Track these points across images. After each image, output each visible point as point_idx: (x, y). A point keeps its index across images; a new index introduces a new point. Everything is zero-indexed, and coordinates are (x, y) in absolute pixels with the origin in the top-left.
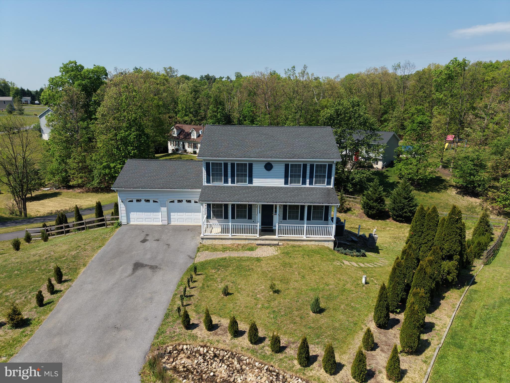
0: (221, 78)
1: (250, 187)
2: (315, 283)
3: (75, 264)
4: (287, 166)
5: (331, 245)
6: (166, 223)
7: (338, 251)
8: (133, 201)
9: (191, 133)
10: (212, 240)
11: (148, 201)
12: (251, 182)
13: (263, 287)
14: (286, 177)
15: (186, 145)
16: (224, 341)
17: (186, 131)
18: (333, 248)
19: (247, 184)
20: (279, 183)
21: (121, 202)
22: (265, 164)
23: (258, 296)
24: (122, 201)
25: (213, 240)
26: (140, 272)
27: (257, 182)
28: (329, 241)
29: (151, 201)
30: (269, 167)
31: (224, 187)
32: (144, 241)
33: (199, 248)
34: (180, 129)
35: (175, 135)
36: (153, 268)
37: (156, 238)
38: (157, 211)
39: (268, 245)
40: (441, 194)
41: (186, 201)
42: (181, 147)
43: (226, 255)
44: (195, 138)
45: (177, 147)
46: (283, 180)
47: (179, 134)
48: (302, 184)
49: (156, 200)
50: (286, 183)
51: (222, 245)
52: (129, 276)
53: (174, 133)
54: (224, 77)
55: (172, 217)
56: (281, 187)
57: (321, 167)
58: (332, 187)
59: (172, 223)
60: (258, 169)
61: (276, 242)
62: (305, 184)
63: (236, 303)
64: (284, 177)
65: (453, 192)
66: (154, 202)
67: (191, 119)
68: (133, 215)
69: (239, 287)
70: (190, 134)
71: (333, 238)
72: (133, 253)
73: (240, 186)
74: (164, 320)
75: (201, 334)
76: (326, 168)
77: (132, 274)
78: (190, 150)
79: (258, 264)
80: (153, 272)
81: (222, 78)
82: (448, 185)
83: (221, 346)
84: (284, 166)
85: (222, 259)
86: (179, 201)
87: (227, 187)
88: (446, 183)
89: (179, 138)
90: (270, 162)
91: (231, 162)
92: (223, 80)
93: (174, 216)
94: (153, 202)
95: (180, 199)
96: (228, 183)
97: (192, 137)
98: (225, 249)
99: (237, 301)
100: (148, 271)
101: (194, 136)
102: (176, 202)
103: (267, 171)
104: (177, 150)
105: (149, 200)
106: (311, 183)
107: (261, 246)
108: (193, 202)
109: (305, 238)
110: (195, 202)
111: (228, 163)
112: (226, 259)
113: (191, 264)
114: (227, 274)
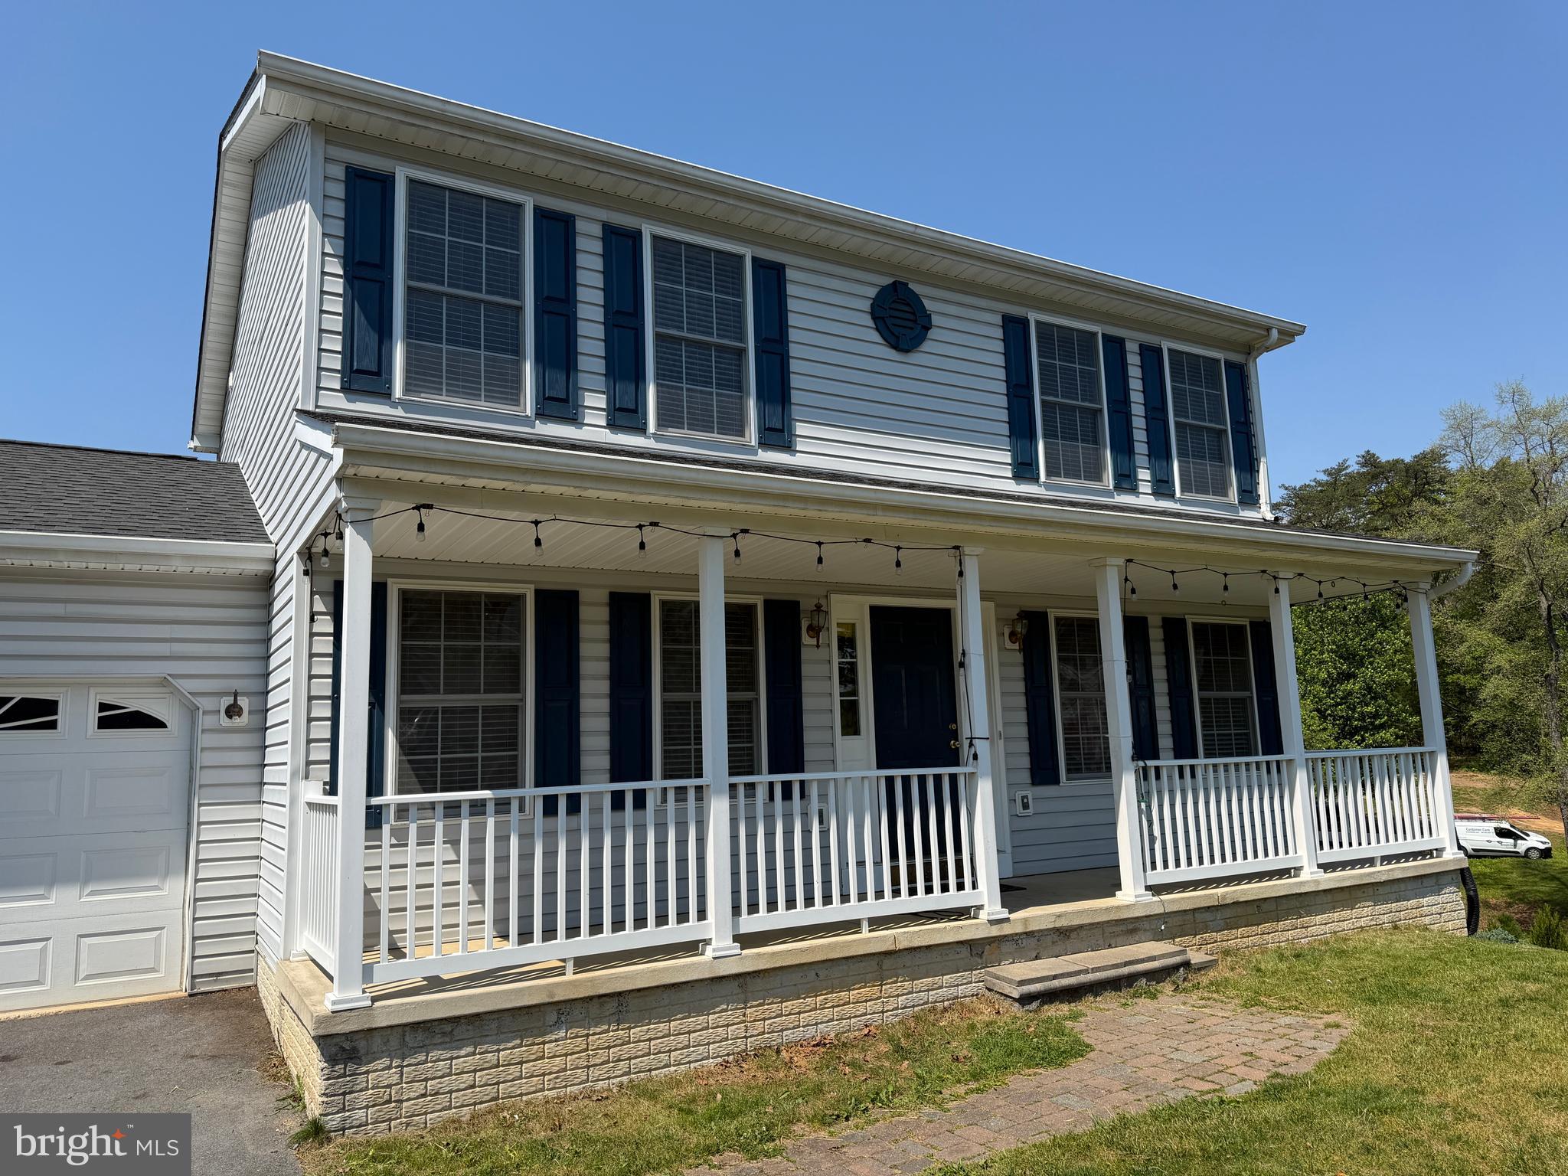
4: (1014, 329)
12: (775, 430)
19: (749, 448)
22: (872, 292)
30: (900, 317)
46: (1002, 445)
50: (1024, 466)
56: (1002, 496)
62: (1137, 490)
71: (1449, 851)
73: (690, 459)
76: (1219, 387)
84: (1001, 333)
90: (912, 284)
91: (604, 215)
96: (575, 420)
98: (735, 1119)
103: (892, 354)
106: (1161, 483)
107: (1065, 1008)
108: (77, 715)
109: (1311, 877)
110: (104, 723)
111: (581, 226)
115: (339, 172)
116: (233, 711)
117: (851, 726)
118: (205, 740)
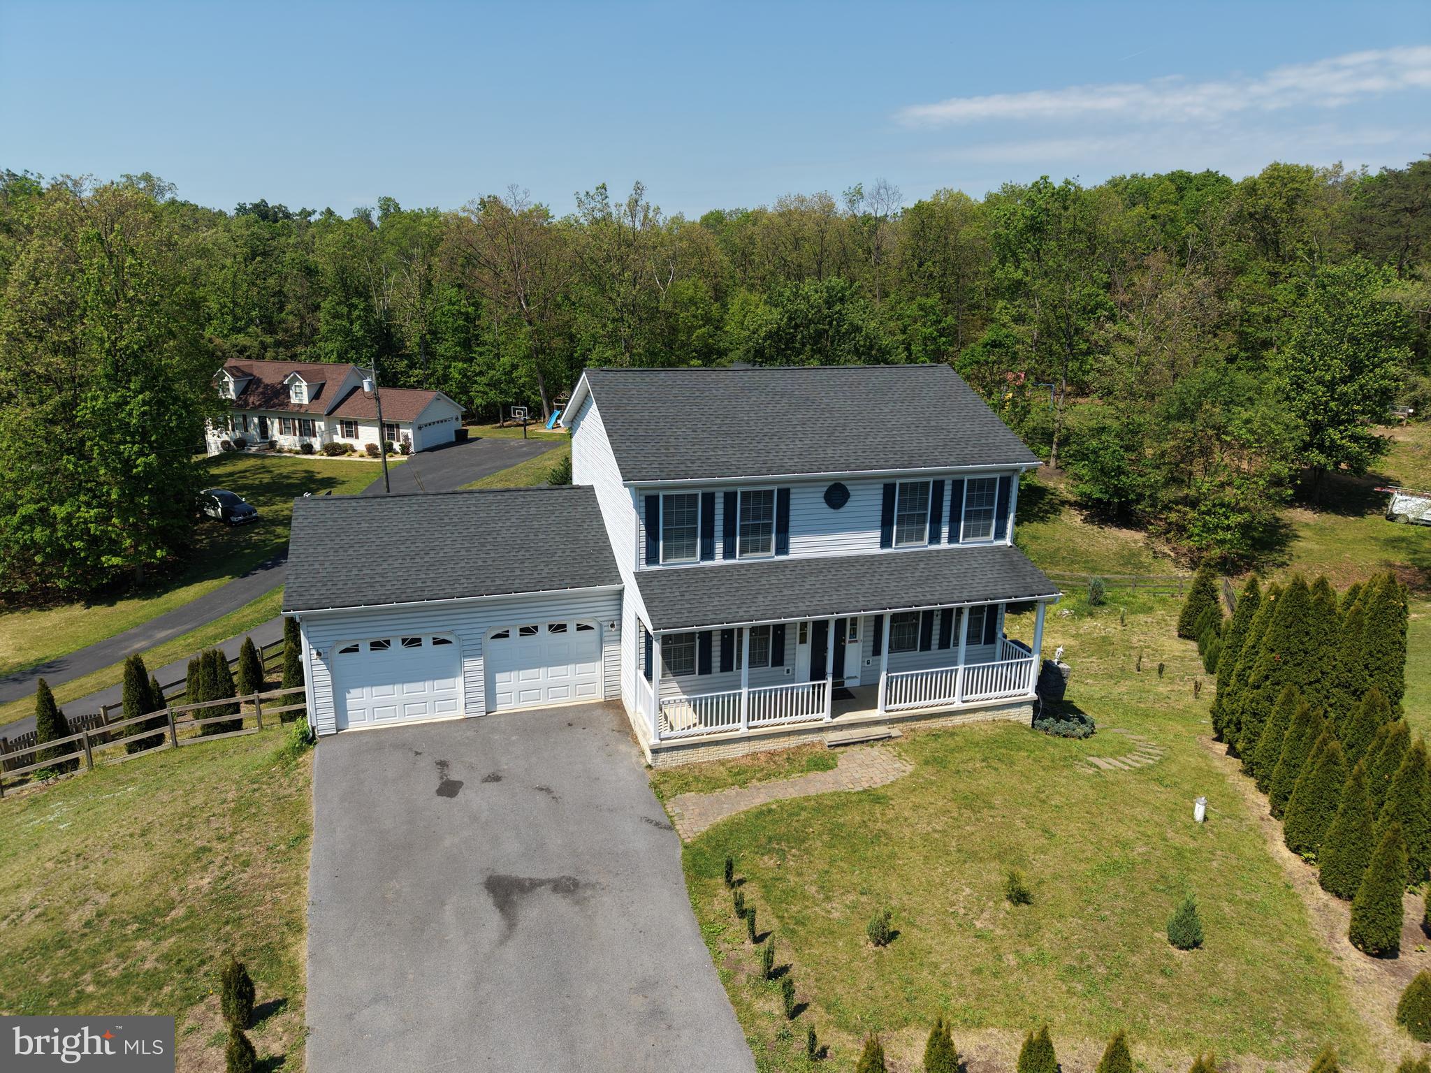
0: (306, 214)
1: (784, 565)
2: (1092, 848)
3: (248, 927)
4: (889, 490)
5: (1026, 715)
6: (479, 709)
7: (1046, 729)
8: (357, 650)
9: (286, 389)
10: (686, 752)
11: (415, 642)
12: (783, 548)
13: (968, 891)
14: (886, 525)
15: (274, 427)
17: (267, 381)
18: (1029, 723)
19: (772, 556)
20: (866, 543)
21: (315, 656)
22: (825, 489)
23: (978, 924)
24: (319, 654)
25: (691, 751)
26: (532, 912)
27: (803, 547)
28: (1020, 704)
29: (427, 642)
30: (837, 495)
31: (703, 570)
32: (449, 789)
33: (655, 786)
34: (245, 374)
35: (232, 395)
36: (567, 887)
37: (486, 772)
38: (446, 671)
39: (862, 742)
40: (1050, 525)
41: (550, 626)
42: (254, 432)
43: (758, 796)
44: (306, 401)
45: (238, 434)
46: (876, 535)
47: (243, 392)
48: (930, 542)
49: (442, 637)
50: (886, 542)
51: (722, 763)
52: (505, 939)
53: (226, 390)
54: (314, 212)
55: (499, 687)
56: (873, 556)
57: (981, 487)
58: (1009, 544)
59: (503, 708)
60: (805, 504)
61: (881, 731)
62: (939, 542)
63: (935, 966)
64: (879, 524)
65: (1074, 519)
66: (438, 642)
67: (262, 342)
68: (357, 698)
70: (283, 391)
71: (1032, 694)
72: (447, 843)
73: (751, 565)
76: (994, 489)
77: (511, 925)
78: (288, 441)
79: (890, 813)
80: (577, 903)
81: (310, 214)
82: (1058, 502)
84: (882, 491)
85: (762, 813)
86: (526, 631)
87: (712, 569)
88: (1050, 497)
89: (247, 404)
90: (842, 482)
91: (724, 489)
92: (312, 219)
93: (506, 682)
94: (435, 643)
95: (528, 623)
96: (713, 558)
97: (294, 400)
98: (740, 775)
99: (933, 958)
100: (561, 905)
101: (300, 395)
102: (515, 633)
103: (832, 511)
104: (241, 443)
105: (419, 640)
106: (953, 538)
107: (843, 749)
108: (571, 628)
109: (958, 705)
110: (578, 629)
111: (716, 495)
112: (770, 811)
113: (680, 851)
114: (821, 865)
115: (643, 498)
116: (612, 626)
117: (803, 641)
118: (605, 634)
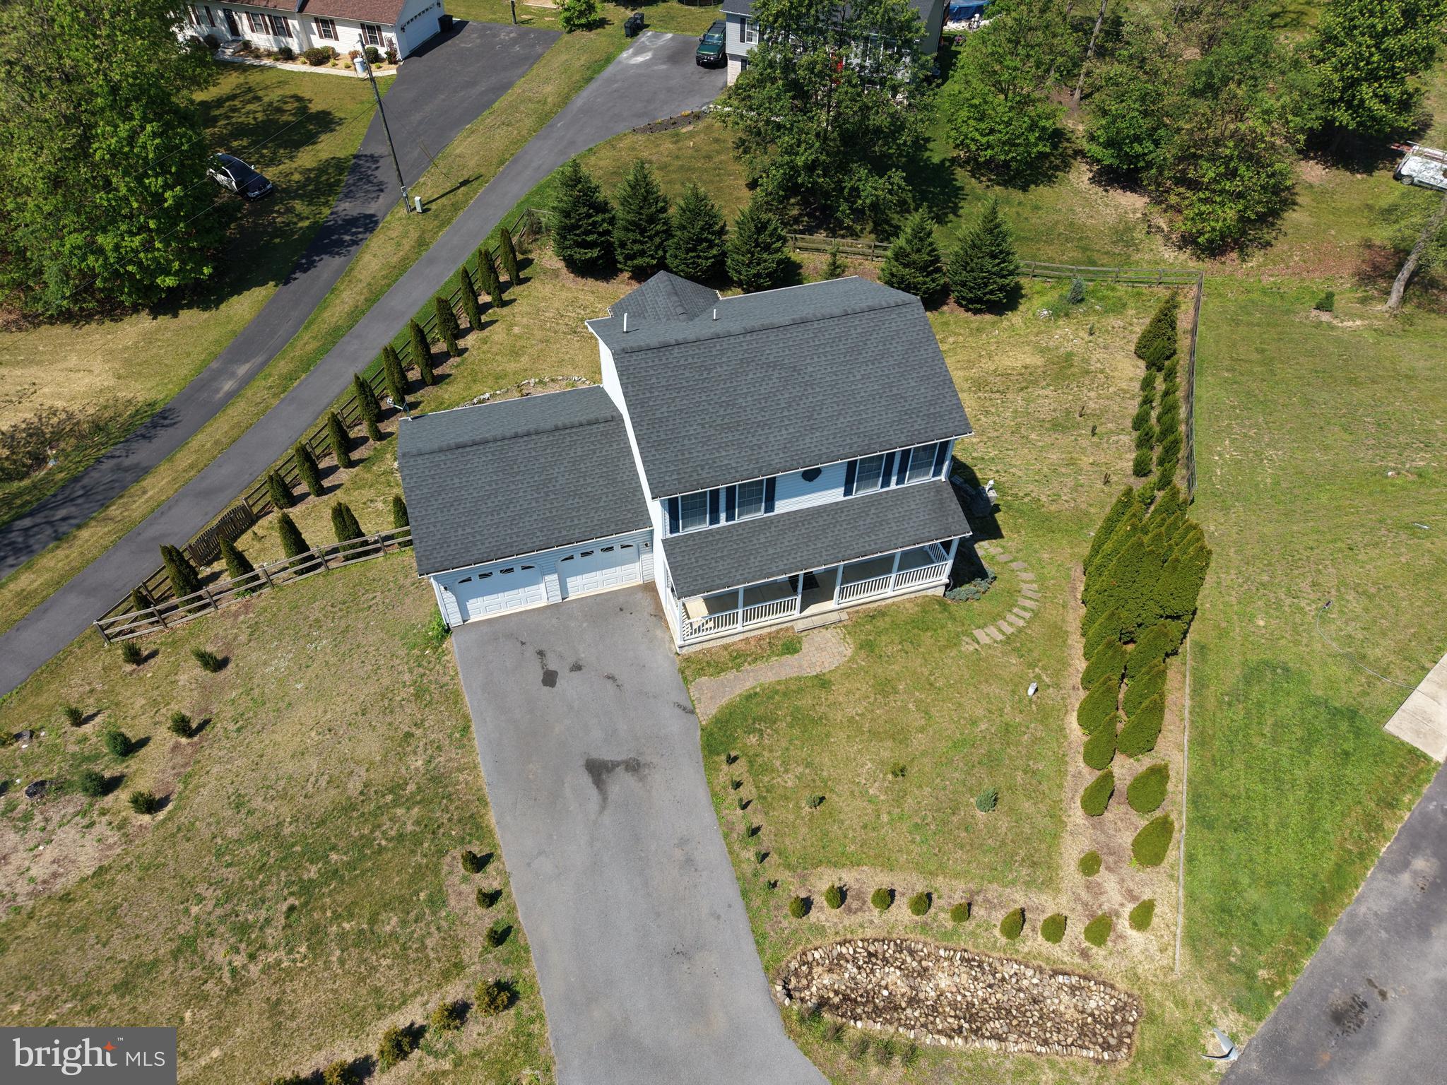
1: (770, 518)
2: (953, 726)
4: (851, 464)
5: (939, 591)
6: (557, 599)
7: (955, 594)
8: (471, 580)
10: (702, 644)
11: (509, 571)
12: (770, 507)
13: (869, 765)
14: (849, 483)
15: (244, 23)
16: (871, 922)
18: (941, 596)
19: (762, 515)
20: (836, 495)
21: (442, 589)
22: (802, 472)
23: (871, 792)
24: (445, 588)
25: (705, 643)
26: (615, 789)
27: (785, 506)
28: (936, 586)
29: (518, 570)
30: (811, 473)
31: (711, 532)
32: (550, 679)
33: (681, 672)
36: (634, 766)
37: (570, 662)
38: (534, 583)
39: (821, 627)
40: (1057, 187)
41: (602, 549)
42: (223, 28)
43: (749, 679)
45: (205, 29)
46: (842, 490)
48: (882, 487)
49: (527, 564)
50: (848, 492)
51: (724, 647)
52: (602, 809)
55: (570, 586)
56: (837, 503)
57: (924, 450)
59: (573, 595)
60: (787, 483)
61: (832, 618)
62: (889, 486)
63: (842, 822)
64: (845, 482)
65: (1082, 177)
66: (525, 569)
68: (472, 605)
69: (825, 773)
71: (944, 580)
72: (557, 730)
73: (746, 522)
74: (748, 907)
75: (827, 920)
76: (934, 449)
77: (605, 799)
78: (262, 41)
79: (831, 697)
80: (641, 779)
82: (1071, 152)
83: (870, 933)
84: (846, 469)
85: (750, 696)
86: (585, 554)
87: (718, 530)
88: (1065, 144)
93: (571, 582)
94: (523, 569)
95: (587, 550)
96: (719, 522)
98: (737, 660)
99: (842, 816)
100: (631, 781)
102: (577, 556)
103: (808, 483)
104: (212, 43)
105: (512, 569)
106: (900, 481)
107: (807, 633)
108: (617, 548)
109: (889, 594)
110: (622, 548)
111: (720, 489)
112: (756, 694)
113: (699, 732)
114: (784, 744)
115: (667, 500)
116: (646, 545)
118: (642, 549)
